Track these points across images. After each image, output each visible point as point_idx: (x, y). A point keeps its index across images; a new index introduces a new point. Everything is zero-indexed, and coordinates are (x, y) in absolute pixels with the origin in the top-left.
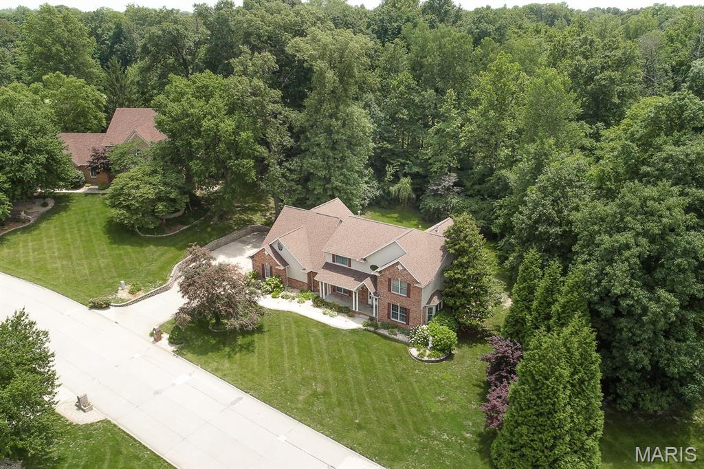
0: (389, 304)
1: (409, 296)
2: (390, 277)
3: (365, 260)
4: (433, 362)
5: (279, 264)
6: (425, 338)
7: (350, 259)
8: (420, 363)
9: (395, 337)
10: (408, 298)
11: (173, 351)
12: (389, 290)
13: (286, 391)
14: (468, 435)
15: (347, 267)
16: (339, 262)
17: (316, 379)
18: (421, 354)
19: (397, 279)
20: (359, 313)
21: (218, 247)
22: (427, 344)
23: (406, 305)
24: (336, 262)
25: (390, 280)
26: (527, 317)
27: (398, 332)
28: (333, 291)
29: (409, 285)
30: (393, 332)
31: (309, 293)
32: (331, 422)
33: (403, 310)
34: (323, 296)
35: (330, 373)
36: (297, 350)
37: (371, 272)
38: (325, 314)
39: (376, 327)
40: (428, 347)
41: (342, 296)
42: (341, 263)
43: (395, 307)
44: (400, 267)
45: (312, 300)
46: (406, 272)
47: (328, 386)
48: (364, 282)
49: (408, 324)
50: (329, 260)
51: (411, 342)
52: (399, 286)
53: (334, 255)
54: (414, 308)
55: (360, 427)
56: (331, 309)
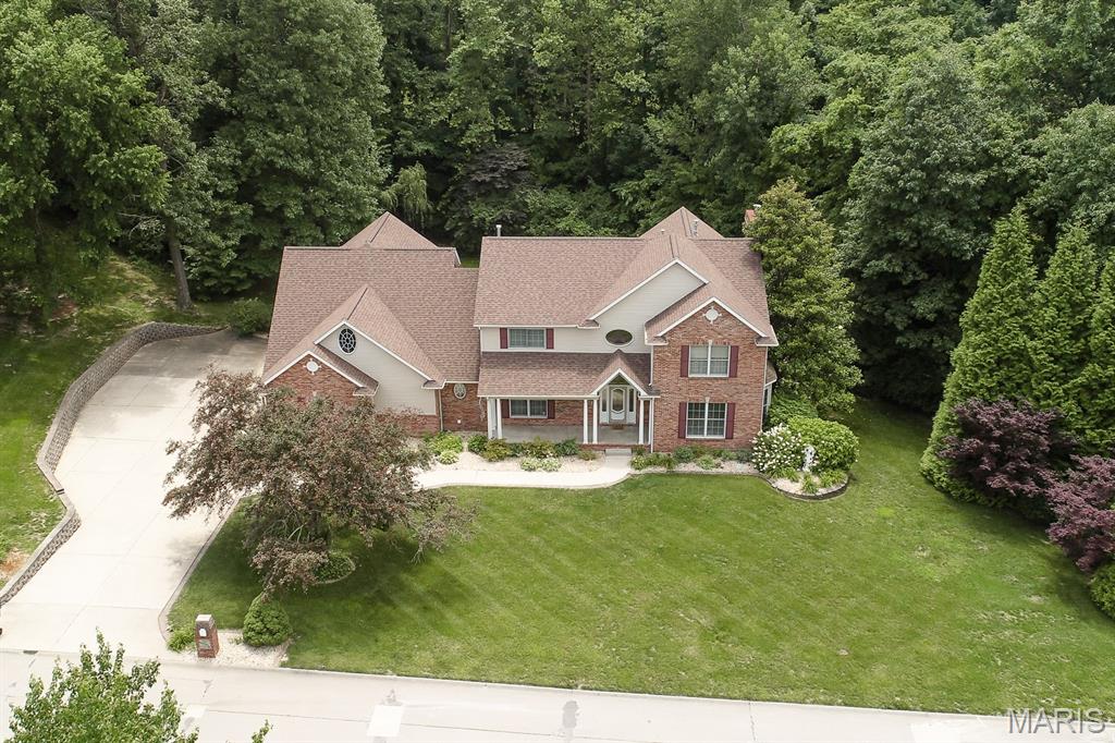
0: (682, 405)
1: (733, 374)
2: (685, 342)
3: (595, 322)
4: (834, 494)
5: (360, 385)
6: (798, 452)
7: (550, 332)
8: (818, 504)
9: (720, 470)
10: (733, 380)
11: (283, 665)
12: (684, 374)
13: (647, 650)
14: (1035, 599)
15: (544, 350)
16: (518, 345)
17: (676, 604)
18: (809, 486)
19: (705, 343)
20: (602, 448)
21: (87, 395)
22: (802, 465)
23: (724, 397)
24: (512, 345)
25: (685, 350)
26: (1029, 344)
27: (719, 460)
28: (505, 416)
29: (735, 350)
30: (707, 462)
31: (451, 437)
32: (803, 675)
33: (717, 409)
34: (495, 432)
35: (688, 581)
36: (563, 559)
37: (611, 348)
38: (531, 469)
39: (668, 462)
40: (806, 469)
41: (528, 425)
42: (524, 345)
43: (697, 408)
44: (712, 315)
45: (471, 450)
46: (728, 322)
47: (714, 610)
48: (619, 369)
49: (730, 437)
50: (491, 344)
51: (770, 469)
52: (708, 358)
53: (503, 331)
54: (744, 398)
55: (864, 660)
56: (541, 456)
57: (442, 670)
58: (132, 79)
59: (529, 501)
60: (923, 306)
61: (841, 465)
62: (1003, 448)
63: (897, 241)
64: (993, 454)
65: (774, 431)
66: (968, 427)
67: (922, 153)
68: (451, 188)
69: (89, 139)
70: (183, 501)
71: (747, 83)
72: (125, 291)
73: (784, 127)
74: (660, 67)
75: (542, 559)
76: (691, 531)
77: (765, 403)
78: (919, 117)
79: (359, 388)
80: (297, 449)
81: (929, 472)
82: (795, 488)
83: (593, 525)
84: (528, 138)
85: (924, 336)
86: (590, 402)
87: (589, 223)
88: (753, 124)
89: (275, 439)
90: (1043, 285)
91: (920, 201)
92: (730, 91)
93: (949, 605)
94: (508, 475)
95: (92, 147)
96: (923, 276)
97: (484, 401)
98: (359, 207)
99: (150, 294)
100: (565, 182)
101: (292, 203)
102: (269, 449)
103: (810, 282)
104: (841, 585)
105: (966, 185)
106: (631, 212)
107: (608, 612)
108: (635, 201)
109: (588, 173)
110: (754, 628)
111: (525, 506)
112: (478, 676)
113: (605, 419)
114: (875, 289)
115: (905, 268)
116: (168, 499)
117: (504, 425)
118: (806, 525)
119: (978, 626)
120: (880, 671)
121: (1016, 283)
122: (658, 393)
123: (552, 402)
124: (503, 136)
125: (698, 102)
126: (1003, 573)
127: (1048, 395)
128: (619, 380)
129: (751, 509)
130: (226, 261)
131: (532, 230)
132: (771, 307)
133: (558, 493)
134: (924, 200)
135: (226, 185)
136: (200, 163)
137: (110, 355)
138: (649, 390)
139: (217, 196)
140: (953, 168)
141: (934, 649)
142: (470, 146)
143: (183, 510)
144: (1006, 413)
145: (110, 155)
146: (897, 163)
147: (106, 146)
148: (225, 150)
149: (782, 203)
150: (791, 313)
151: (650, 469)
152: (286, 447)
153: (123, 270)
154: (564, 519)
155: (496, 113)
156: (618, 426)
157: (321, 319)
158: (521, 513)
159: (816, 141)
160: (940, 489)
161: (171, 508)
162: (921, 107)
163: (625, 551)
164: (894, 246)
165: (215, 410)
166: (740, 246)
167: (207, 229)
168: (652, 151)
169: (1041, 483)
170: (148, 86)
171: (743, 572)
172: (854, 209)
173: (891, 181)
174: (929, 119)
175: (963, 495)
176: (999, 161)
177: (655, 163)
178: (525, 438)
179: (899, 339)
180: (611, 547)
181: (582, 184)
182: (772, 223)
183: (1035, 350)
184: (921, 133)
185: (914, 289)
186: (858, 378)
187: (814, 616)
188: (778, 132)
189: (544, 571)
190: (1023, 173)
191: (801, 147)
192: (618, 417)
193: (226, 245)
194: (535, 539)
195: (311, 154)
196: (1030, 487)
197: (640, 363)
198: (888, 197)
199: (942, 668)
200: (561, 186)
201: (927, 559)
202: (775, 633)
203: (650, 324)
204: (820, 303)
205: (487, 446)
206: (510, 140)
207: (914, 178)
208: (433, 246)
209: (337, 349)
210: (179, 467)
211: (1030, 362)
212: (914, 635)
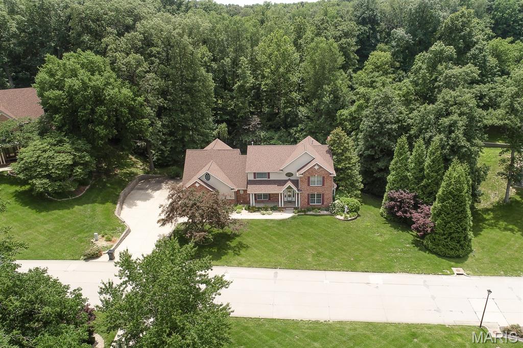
0: (308, 194)
1: (323, 185)
2: (309, 175)
3: (282, 170)
4: (354, 219)
5: (212, 190)
6: (343, 207)
7: (269, 173)
8: (349, 222)
9: (320, 213)
10: (323, 187)
12: (309, 185)
13: (297, 259)
14: (408, 245)
15: (267, 179)
16: (259, 178)
17: (305, 248)
18: (346, 217)
19: (315, 176)
20: (285, 208)
21: (125, 196)
22: (344, 211)
23: (321, 192)
24: (257, 178)
25: (309, 178)
26: (408, 174)
27: (319, 211)
28: (255, 199)
29: (324, 177)
30: (316, 211)
31: (239, 206)
32: (340, 264)
33: (319, 195)
34: (253, 204)
35: (309, 242)
36: (274, 238)
37: (287, 178)
38: (264, 214)
39: (305, 211)
40: (345, 213)
41: (262, 202)
42: (261, 178)
43: (313, 195)
44: (316, 167)
45: (245, 209)
46: (321, 169)
47: (316, 249)
48: (289, 184)
49: (323, 204)
50: (251, 178)
51: (334, 212)
52: (316, 180)
53: (255, 173)
54: (327, 192)
55: (357, 261)
56: (266, 210)
57: (240, 265)
58: (141, 99)
59: (263, 223)
60: (381, 165)
61: (355, 211)
62: (401, 204)
63: (373, 145)
64: (398, 206)
65: (336, 202)
66: (392, 199)
67: (379, 119)
68: (235, 131)
69: (128, 117)
70: (164, 222)
71: (329, 97)
72: (132, 165)
73: (341, 111)
74: (303, 91)
75: (267, 238)
76: (310, 230)
77: (333, 193)
78: (378, 108)
79: (211, 191)
80: (198, 204)
81: (382, 213)
82: (342, 218)
83: (282, 229)
84: (260, 114)
85: (382, 173)
86: (281, 194)
87: (281, 141)
88: (332, 110)
89: (191, 202)
90: (411, 157)
91: (379, 133)
92: (324, 99)
93: (383, 247)
94: (257, 216)
95: (129, 120)
96: (381, 156)
97: (249, 194)
98: (207, 137)
99: (141, 166)
100: (273, 128)
101: (186, 136)
102: (190, 205)
103: (346, 157)
104: (353, 243)
105: (391, 128)
106: (294, 138)
107: (286, 250)
108: (296, 134)
109: (281, 125)
110: (328, 254)
111: (262, 224)
112: (250, 266)
113: (286, 200)
114: (368, 160)
115: (376, 153)
116: (159, 221)
117: (255, 202)
118: (344, 228)
119: (391, 252)
120: (362, 263)
121: (403, 156)
122: (301, 191)
123: (269, 194)
124: (252, 113)
125: (315, 103)
126: (400, 239)
127: (413, 189)
128: (290, 188)
129: (329, 224)
130: (166, 155)
131: (262, 144)
132: (334, 165)
133: (271, 220)
134: (380, 133)
135: (165, 131)
136: (159, 124)
137: (131, 185)
138: (298, 190)
139: (163, 134)
140: (388, 123)
141: (378, 258)
142: (241, 117)
143: (164, 224)
144: (402, 194)
145: (134, 122)
146: (372, 122)
147: (132, 119)
148: (165, 120)
149: (337, 134)
150: (340, 167)
151: (299, 214)
152: (195, 204)
153: (131, 158)
154: (274, 227)
155: (250, 106)
156: (290, 202)
157: (199, 171)
158: (261, 226)
159: (350, 115)
160: (385, 218)
161: (160, 224)
162: (378, 105)
163: (292, 235)
164: (373, 147)
165: (173, 195)
166: (326, 147)
167: (160, 144)
168: (301, 118)
169: (411, 213)
170: (145, 101)
171: (325, 240)
172: (361, 136)
173: (371, 127)
174: (380, 109)
175: (391, 219)
176: (401, 121)
177: (301, 122)
178: (262, 205)
179: (375, 175)
180: (288, 234)
181: (278, 129)
182: (334, 140)
183: (409, 175)
184: (378, 113)
185: (378, 160)
186: (362, 186)
187: (344, 250)
188: (339, 113)
189: (268, 241)
190: (408, 124)
191: (347, 117)
192: (290, 199)
193: (167, 149)
194: (265, 233)
195: (192, 121)
196: (408, 215)
197: (296, 183)
198: (369, 132)
199: (379, 262)
200: (271, 130)
201: (378, 236)
202: (333, 255)
203: (298, 171)
204: (349, 164)
205: (250, 208)
206: (255, 115)
207: (376, 126)
208: (232, 149)
209: (205, 180)
210: (163, 212)
211: (409, 179)
212: (372, 255)
